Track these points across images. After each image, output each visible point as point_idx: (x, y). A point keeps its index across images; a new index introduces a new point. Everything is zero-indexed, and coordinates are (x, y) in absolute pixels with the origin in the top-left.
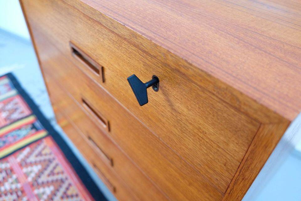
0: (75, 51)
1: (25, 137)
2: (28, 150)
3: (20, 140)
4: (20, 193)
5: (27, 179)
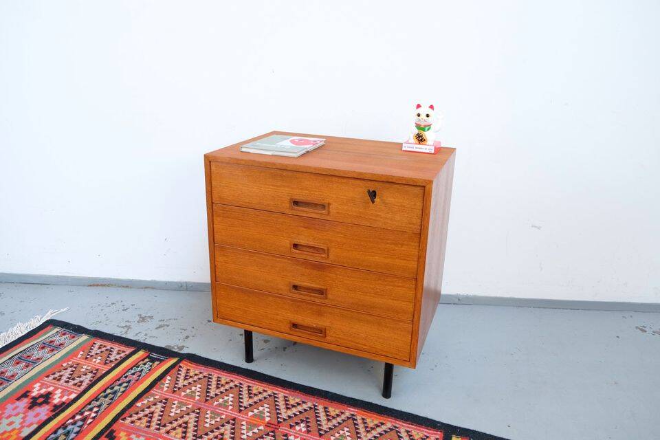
1: (152, 371)
3: (148, 375)
4: (198, 411)
5: (194, 399)
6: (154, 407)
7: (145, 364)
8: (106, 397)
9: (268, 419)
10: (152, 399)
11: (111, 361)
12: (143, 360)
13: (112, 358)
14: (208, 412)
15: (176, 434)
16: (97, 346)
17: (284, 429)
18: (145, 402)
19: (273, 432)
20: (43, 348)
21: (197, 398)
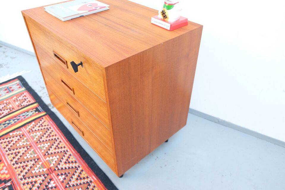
0: (56, 55)
1: (31, 116)
2: (33, 123)
3: (28, 118)
4: (29, 147)
5: (33, 140)
6: (15, 137)
7: (31, 112)
8: (4, 125)
9: (52, 165)
10: (18, 133)
11: (21, 106)
12: (33, 109)
13: (22, 104)
14: (32, 150)
15: (10, 157)
16: (23, 95)
17: (53, 175)
18: (14, 133)
19: (48, 175)
20: (5, 90)
21: (35, 139)
